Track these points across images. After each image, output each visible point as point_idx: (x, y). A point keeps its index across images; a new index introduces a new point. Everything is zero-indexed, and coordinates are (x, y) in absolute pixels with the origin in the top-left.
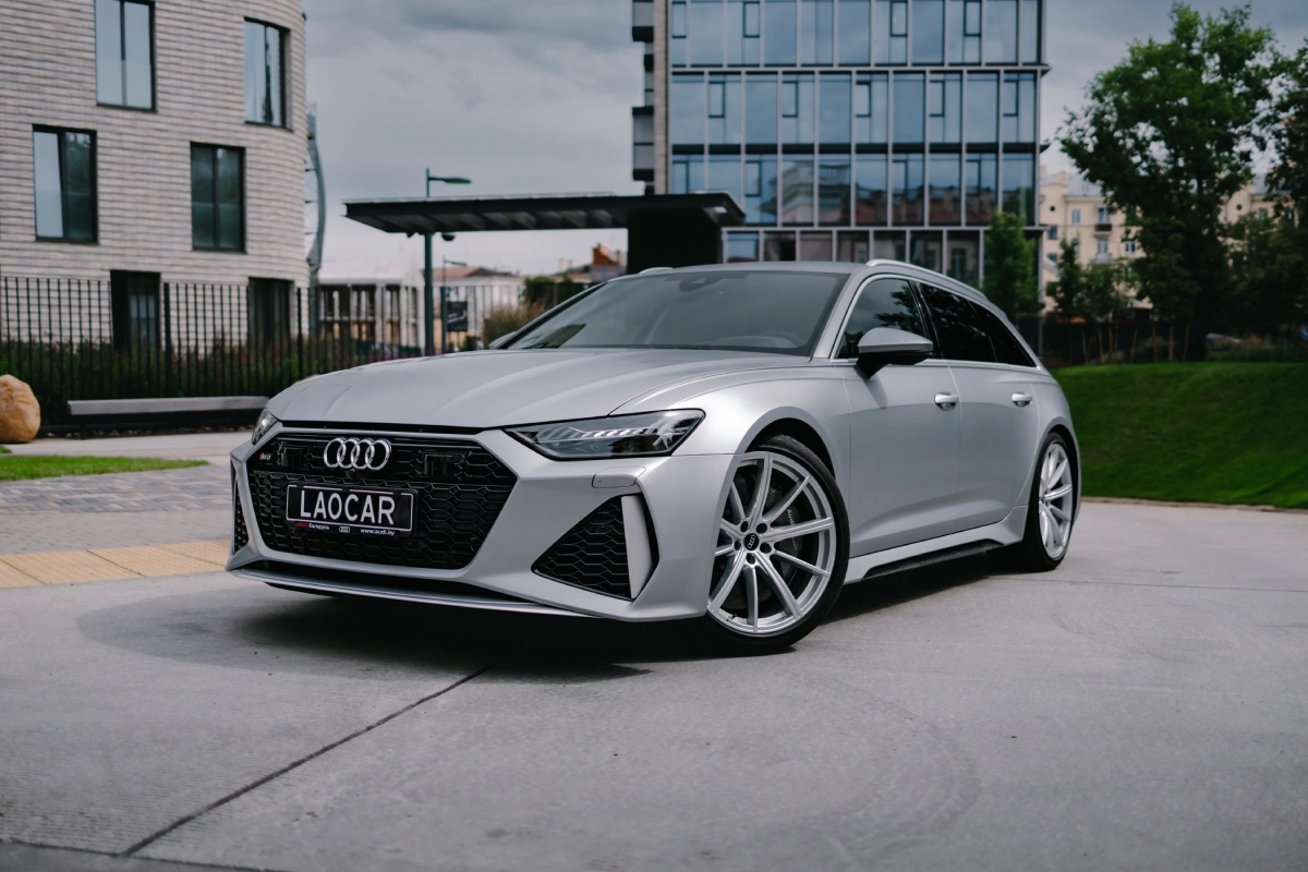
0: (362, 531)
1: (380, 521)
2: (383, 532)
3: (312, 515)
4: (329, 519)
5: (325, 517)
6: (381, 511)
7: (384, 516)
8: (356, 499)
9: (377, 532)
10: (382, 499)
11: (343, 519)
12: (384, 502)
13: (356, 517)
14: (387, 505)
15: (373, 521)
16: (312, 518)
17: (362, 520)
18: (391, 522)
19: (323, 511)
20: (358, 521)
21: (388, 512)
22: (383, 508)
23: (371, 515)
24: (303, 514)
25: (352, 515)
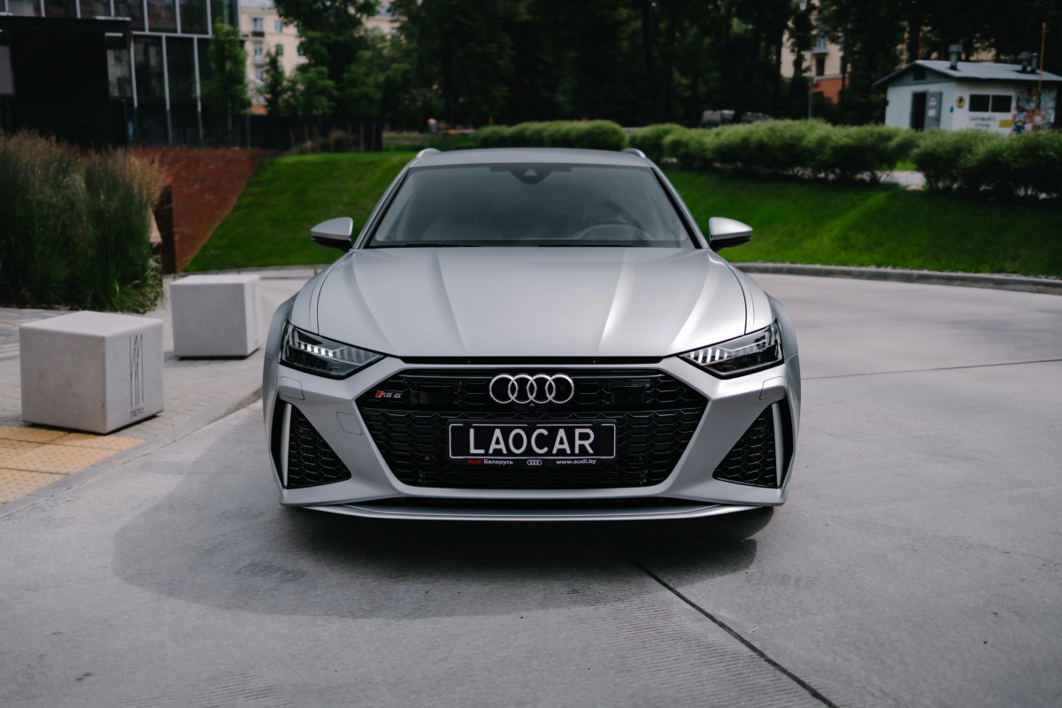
0: (558, 462)
1: (577, 451)
2: (585, 461)
3: (487, 449)
4: (510, 453)
5: (505, 452)
6: (578, 442)
7: (582, 447)
8: (545, 433)
9: (576, 462)
10: (577, 431)
11: (529, 451)
12: (580, 434)
13: (546, 449)
14: (584, 437)
15: (568, 451)
16: (487, 454)
17: (554, 451)
18: (591, 451)
19: (502, 446)
20: (549, 453)
21: (586, 443)
22: (580, 439)
23: (566, 446)
24: (473, 450)
25: (540, 447)
